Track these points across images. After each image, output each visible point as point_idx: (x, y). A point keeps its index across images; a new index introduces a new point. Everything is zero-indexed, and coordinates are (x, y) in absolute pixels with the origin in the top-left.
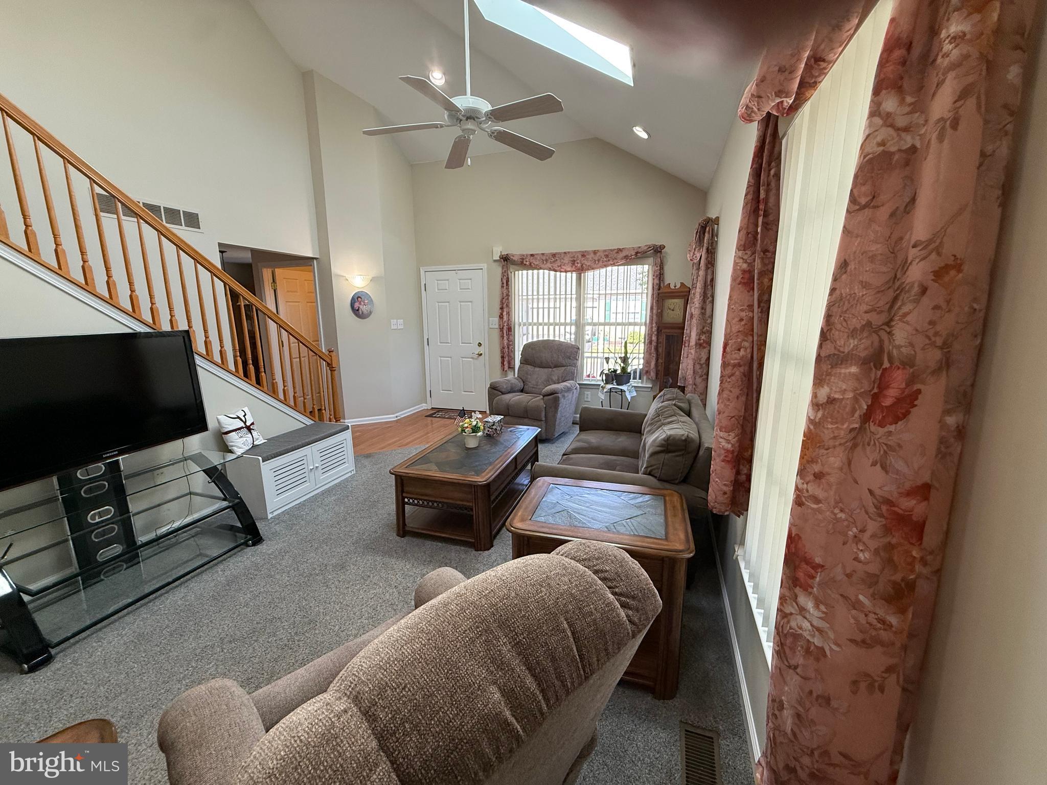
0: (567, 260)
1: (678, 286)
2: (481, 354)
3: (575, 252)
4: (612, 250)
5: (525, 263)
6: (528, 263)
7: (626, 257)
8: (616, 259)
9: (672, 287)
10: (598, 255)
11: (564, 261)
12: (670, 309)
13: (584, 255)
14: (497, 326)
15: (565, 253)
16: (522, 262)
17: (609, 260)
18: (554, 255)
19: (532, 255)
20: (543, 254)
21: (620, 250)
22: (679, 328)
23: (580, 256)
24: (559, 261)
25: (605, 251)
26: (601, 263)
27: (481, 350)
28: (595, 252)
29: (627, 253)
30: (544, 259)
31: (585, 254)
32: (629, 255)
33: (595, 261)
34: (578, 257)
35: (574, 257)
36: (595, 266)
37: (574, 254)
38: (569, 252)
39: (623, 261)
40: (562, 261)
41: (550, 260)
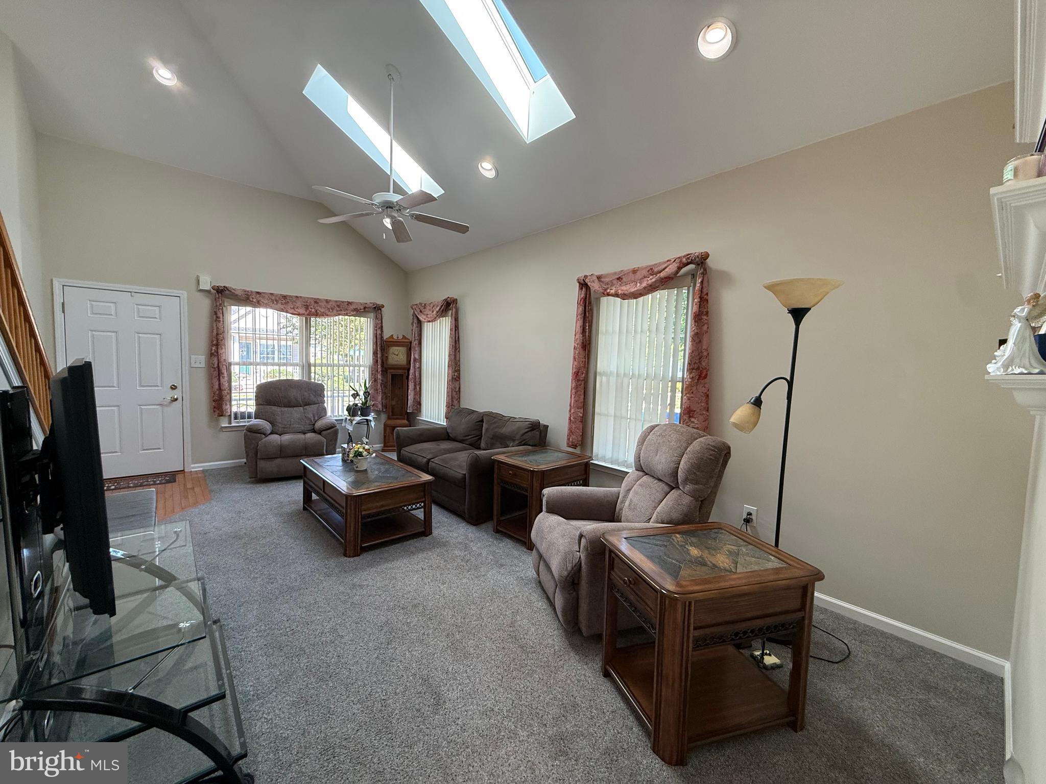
0: (299, 304)
1: (400, 337)
2: (176, 399)
3: (308, 298)
4: (343, 302)
5: (251, 300)
6: (255, 300)
7: (356, 310)
8: (347, 310)
9: (395, 337)
10: (331, 303)
11: (297, 305)
12: (395, 354)
13: (316, 301)
14: (203, 365)
15: (297, 297)
16: (248, 298)
17: (341, 310)
18: (285, 297)
19: (258, 293)
20: (272, 294)
21: (349, 303)
22: (404, 369)
23: (313, 303)
24: (290, 303)
25: (336, 301)
26: (335, 312)
27: (176, 394)
28: (327, 301)
29: (357, 307)
30: (273, 298)
31: (318, 301)
32: (359, 309)
33: (329, 309)
34: (310, 302)
35: (307, 302)
36: (329, 313)
37: (307, 300)
38: (301, 297)
39: (355, 313)
40: (295, 304)
41: (280, 301)
